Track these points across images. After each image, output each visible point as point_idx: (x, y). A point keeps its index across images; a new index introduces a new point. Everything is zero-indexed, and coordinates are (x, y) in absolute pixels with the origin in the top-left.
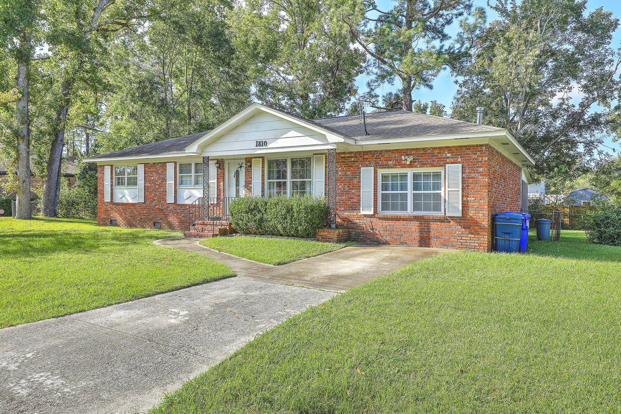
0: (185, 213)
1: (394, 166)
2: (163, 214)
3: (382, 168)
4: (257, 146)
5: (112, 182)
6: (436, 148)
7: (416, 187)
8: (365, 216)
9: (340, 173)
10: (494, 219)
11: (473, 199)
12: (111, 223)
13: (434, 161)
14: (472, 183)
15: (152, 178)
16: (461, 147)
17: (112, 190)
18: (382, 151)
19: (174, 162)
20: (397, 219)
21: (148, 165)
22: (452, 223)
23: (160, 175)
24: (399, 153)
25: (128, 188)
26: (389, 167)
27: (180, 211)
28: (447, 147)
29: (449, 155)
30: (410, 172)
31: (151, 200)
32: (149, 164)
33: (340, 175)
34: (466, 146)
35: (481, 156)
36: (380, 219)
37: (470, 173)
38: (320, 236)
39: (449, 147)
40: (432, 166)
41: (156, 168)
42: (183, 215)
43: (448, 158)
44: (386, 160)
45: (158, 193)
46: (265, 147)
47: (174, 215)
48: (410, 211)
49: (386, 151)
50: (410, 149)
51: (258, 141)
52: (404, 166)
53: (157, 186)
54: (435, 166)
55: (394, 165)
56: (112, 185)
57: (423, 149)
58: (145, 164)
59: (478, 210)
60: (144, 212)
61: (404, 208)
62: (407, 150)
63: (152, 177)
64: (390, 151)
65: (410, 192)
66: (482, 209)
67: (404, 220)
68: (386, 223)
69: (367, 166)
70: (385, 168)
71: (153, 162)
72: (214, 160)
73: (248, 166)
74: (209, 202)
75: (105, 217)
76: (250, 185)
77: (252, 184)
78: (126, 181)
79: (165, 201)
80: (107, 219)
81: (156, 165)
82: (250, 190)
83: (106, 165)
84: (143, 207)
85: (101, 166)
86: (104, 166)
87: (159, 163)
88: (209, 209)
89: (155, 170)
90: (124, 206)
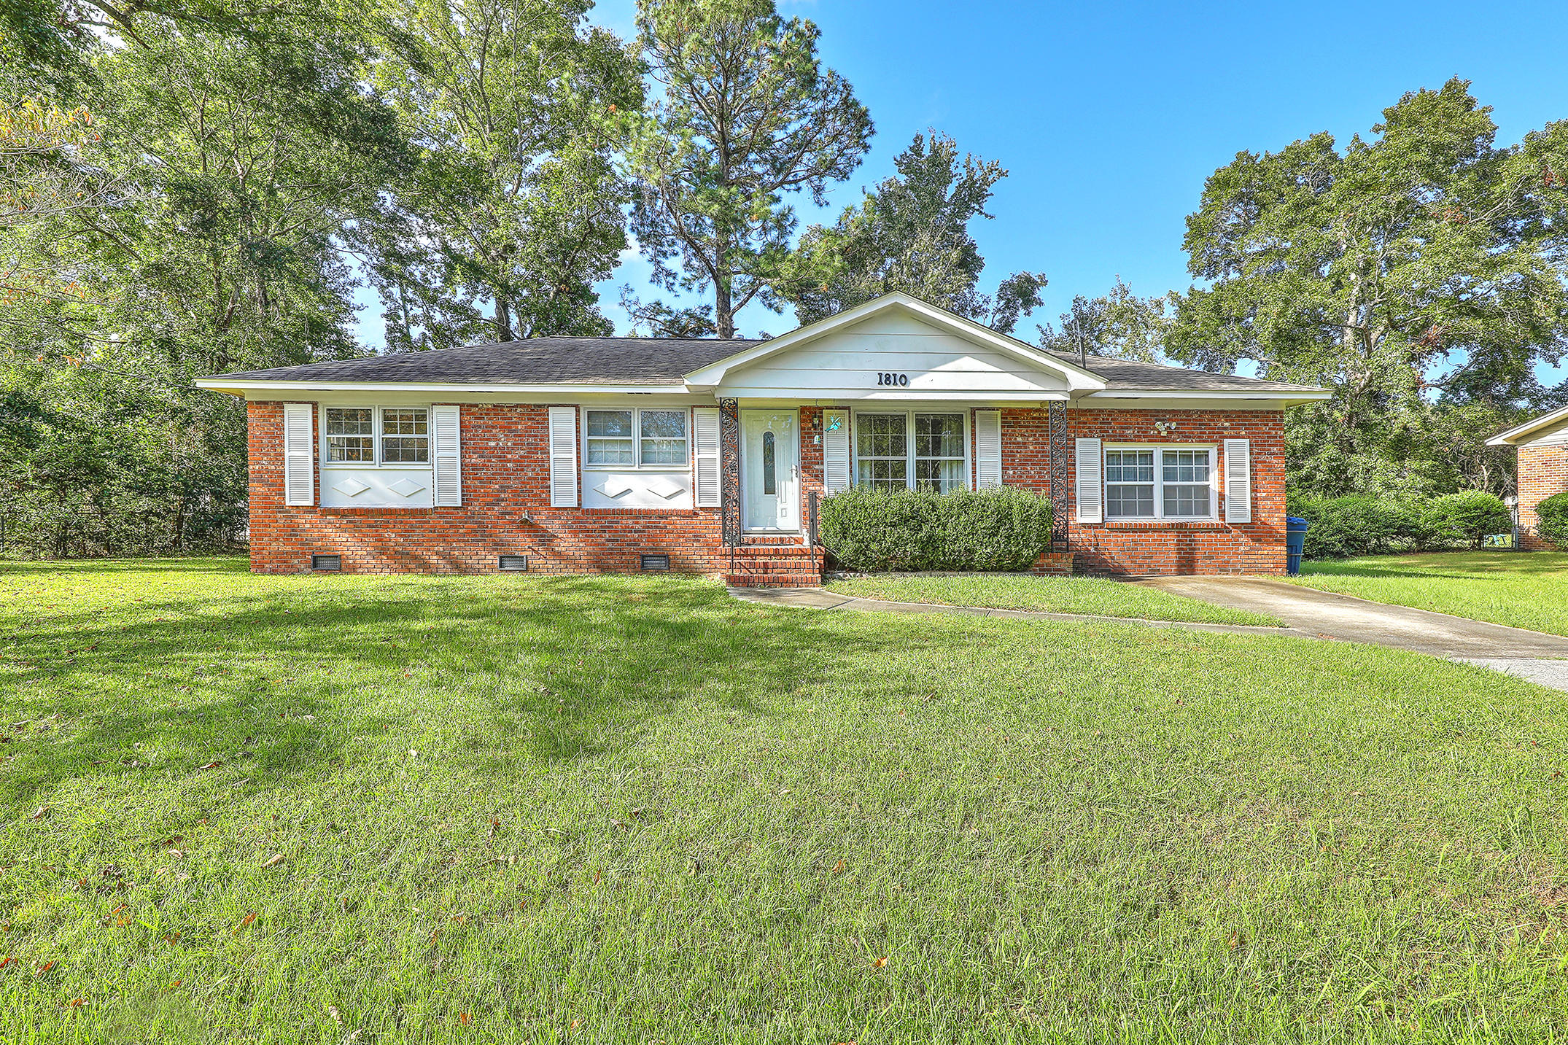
0: (616, 532)
1: (1136, 439)
3: (1115, 441)
4: (880, 383)
5: (316, 450)
6: (1206, 412)
7: (1168, 475)
8: (1084, 525)
9: (1031, 448)
10: (1291, 525)
11: (1264, 494)
12: (315, 565)
13: (1205, 433)
14: (1263, 470)
15: (492, 444)
16: (1244, 412)
17: (316, 472)
18: (1112, 411)
19: (573, 406)
20: (1144, 529)
21: (474, 410)
22: (1234, 532)
23: (520, 436)
24: (1144, 415)
25: (384, 467)
26: (1126, 439)
27: (596, 525)
28: (1222, 412)
29: (1227, 424)
30: (1158, 450)
31: (489, 499)
32: (476, 406)
33: (1032, 452)
34: (1252, 412)
35: (1274, 429)
36: (1112, 530)
37: (1259, 454)
38: (1037, 566)
39: (1227, 412)
40: (1200, 442)
41: (504, 419)
42: (605, 535)
43: (1226, 429)
44: (1121, 428)
45: (515, 484)
46: (902, 387)
47: (576, 535)
48: (1158, 516)
49: (1120, 411)
50: (1163, 411)
51: (884, 373)
52: (1152, 439)
53: (509, 463)
54: (1204, 441)
55: (1135, 436)
56: (316, 460)
57: (1185, 412)
58: (461, 405)
59: (1271, 511)
61: (1148, 510)
62: (1158, 411)
63: (489, 440)
64: (1127, 411)
65: (1158, 483)
66: (1278, 510)
67: (1155, 530)
68: (1124, 537)
69: (1085, 436)
70: (1120, 441)
71: (496, 403)
72: (712, 407)
73: (810, 425)
74: (698, 505)
75: (288, 548)
76: (817, 467)
77: (822, 463)
78: (377, 449)
79: (546, 502)
80: (296, 555)
81: (506, 409)
82: (817, 476)
83: (289, 402)
84: (456, 518)
85: (266, 403)
86: (278, 403)
87: (517, 406)
88: (695, 520)
89: (502, 422)
90: (372, 517)
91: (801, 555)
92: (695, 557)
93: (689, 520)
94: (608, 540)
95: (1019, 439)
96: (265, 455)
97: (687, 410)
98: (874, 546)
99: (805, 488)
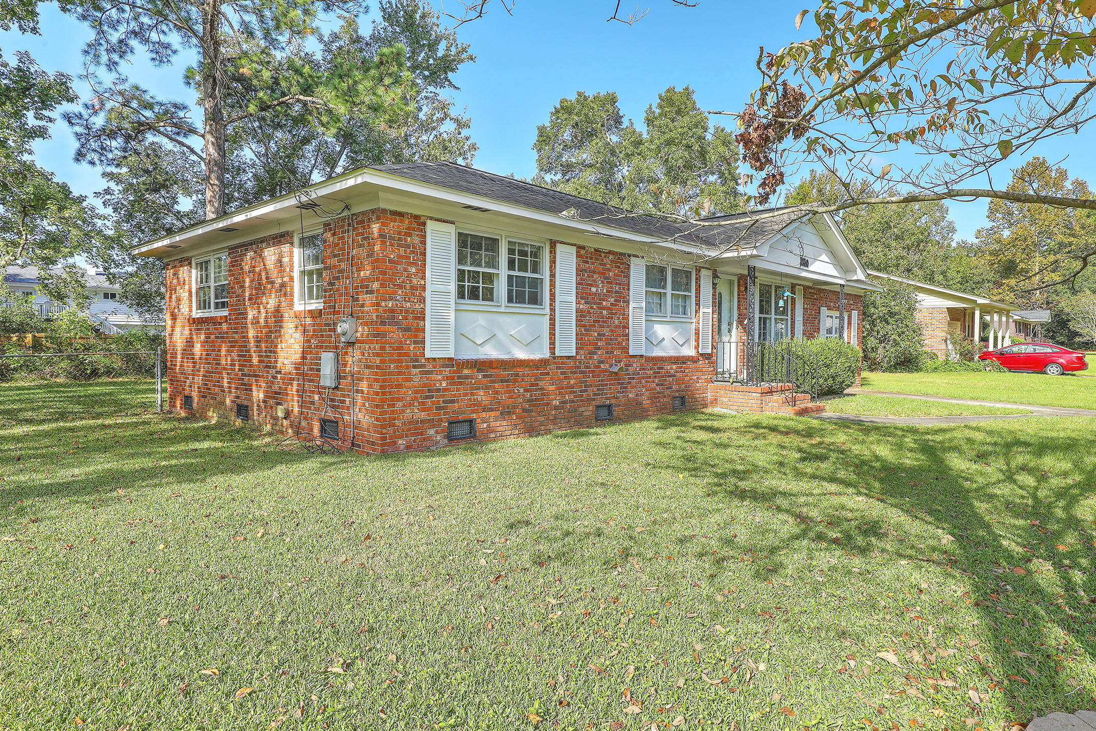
1: (833, 309)
2: (619, 384)
4: (801, 265)
9: (809, 312)
12: (450, 436)
15: (594, 289)
18: (828, 291)
21: (588, 252)
23: (611, 283)
25: (508, 310)
27: (652, 372)
29: (852, 302)
31: (590, 347)
32: (589, 249)
41: (601, 264)
42: (657, 380)
43: (851, 305)
44: (830, 301)
45: (606, 331)
46: (807, 269)
47: (641, 382)
51: (802, 258)
53: (605, 312)
55: (833, 307)
58: (580, 248)
60: (572, 382)
63: (591, 285)
69: (822, 306)
70: (829, 309)
71: (596, 246)
72: (708, 269)
74: (700, 351)
75: (423, 415)
78: (501, 288)
79: (626, 349)
80: (432, 423)
81: (603, 255)
83: (431, 218)
84: (569, 368)
85: (401, 214)
86: (416, 217)
87: (610, 252)
88: (698, 364)
89: (601, 268)
90: (505, 370)
92: (697, 396)
93: (695, 365)
94: (657, 385)
95: (806, 306)
96: (401, 287)
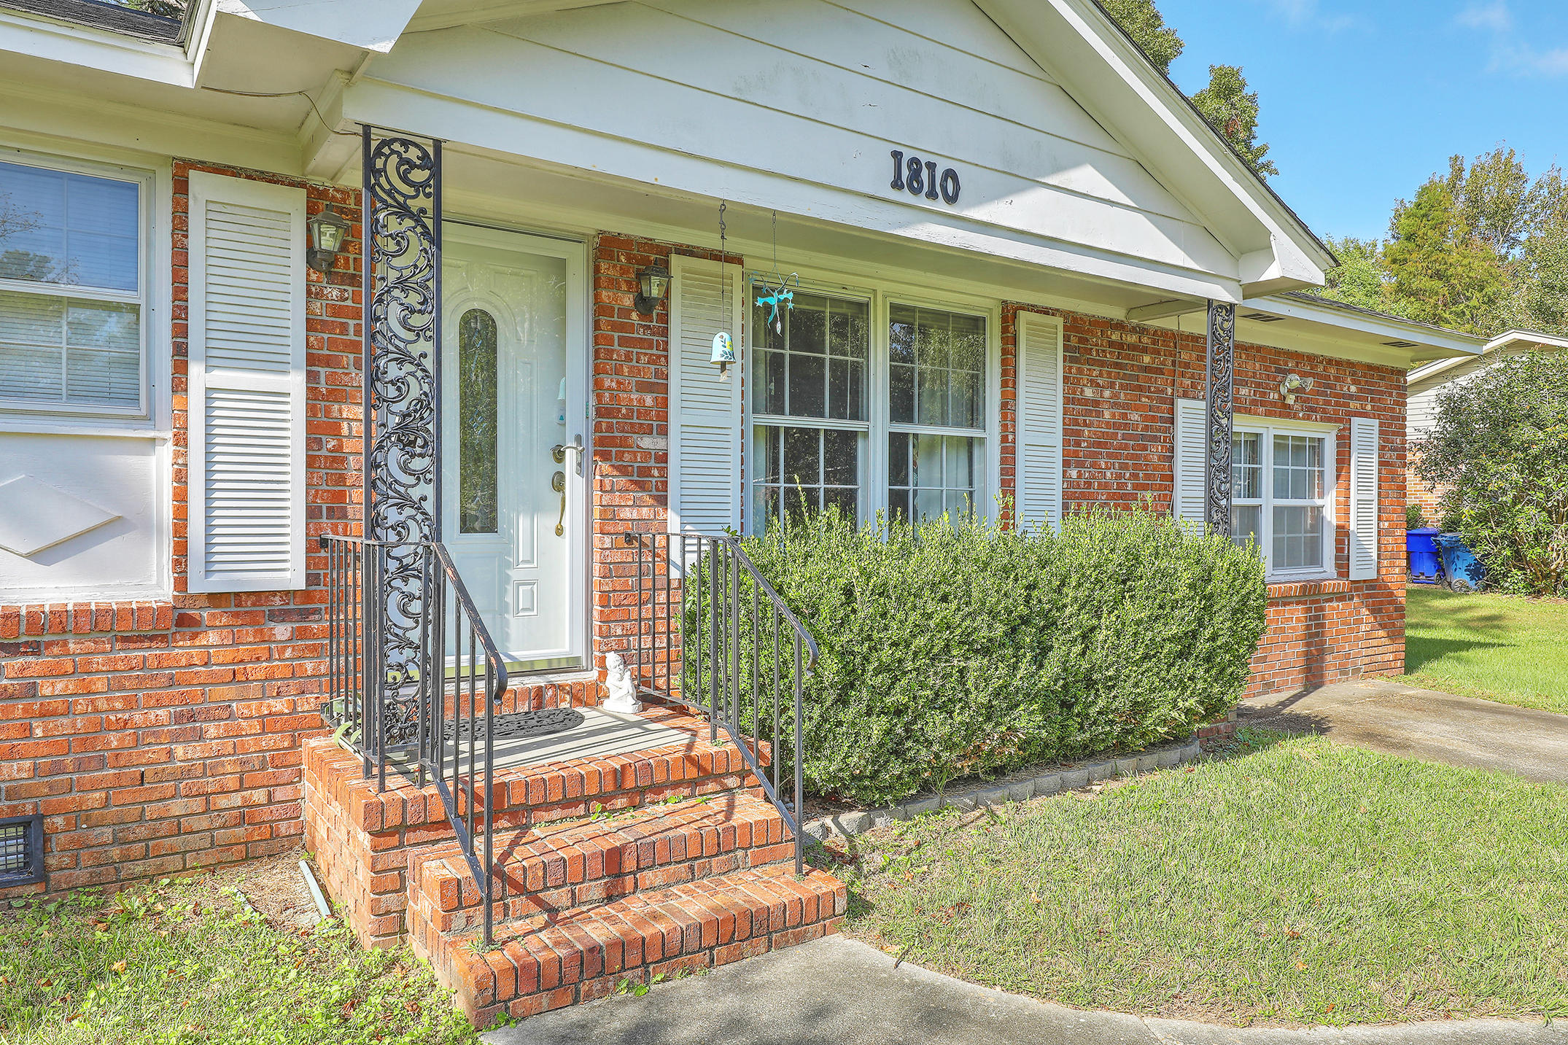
1: (1253, 408)
4: (897, 184)
6: (1333, 361)
7: (1278, 485)
9: (1107, 415)
11: (1386, 525)
13: (1329, 403)
14: (1386, 479)
16: (1370, 367)
22: (1356, 599)
28: (1349, 363)
29: (1353, 389)
30: (1269, 432)
34: (1378, 368)
35: (1398, 404)
37: (1383, 448)
39: (1358, 365)
40: (1324, 420)
43: (1351, 397)
46: (949, 210)
48: (1269, 570)
50: (1284, 353)
51: (908, 155)
52: (1262, 411)
54: (1329, 420)
55: (1253, 402)
59: (1392, 556)
62: (1278, 353)
65: (1267, 502)
69: (1185, 395)
72: (272, 179)
73: (628, 301)
74: (197, 585)
76: (647, 442)
77: (664, 431)
82: (645, 472)
88: (182, 650)
91: (694, 783)
92: (177, 807)
93: (151, 653)
95: (1089, 393)
97: (151, 176)
98: (937, 725)
99: (609, 514)
